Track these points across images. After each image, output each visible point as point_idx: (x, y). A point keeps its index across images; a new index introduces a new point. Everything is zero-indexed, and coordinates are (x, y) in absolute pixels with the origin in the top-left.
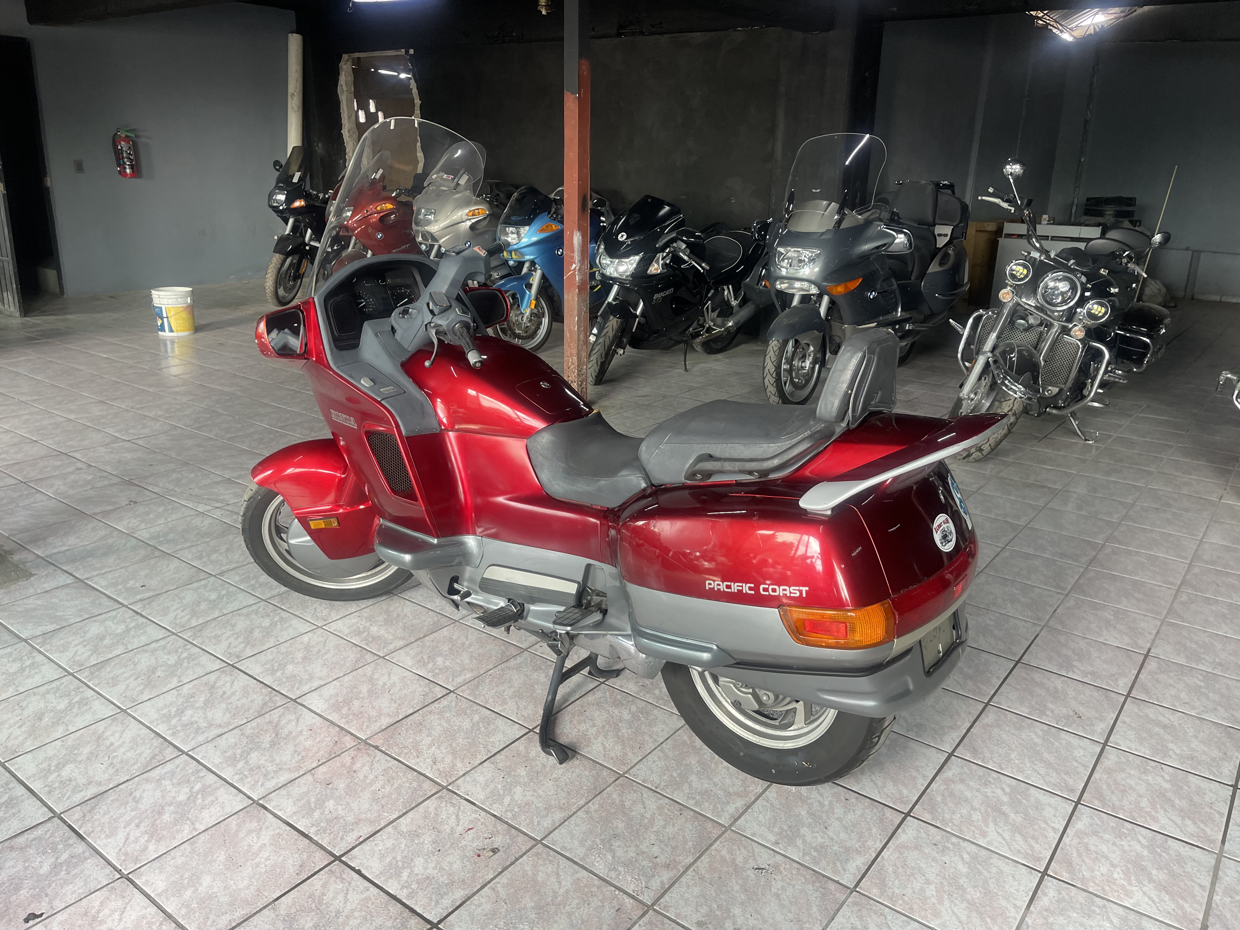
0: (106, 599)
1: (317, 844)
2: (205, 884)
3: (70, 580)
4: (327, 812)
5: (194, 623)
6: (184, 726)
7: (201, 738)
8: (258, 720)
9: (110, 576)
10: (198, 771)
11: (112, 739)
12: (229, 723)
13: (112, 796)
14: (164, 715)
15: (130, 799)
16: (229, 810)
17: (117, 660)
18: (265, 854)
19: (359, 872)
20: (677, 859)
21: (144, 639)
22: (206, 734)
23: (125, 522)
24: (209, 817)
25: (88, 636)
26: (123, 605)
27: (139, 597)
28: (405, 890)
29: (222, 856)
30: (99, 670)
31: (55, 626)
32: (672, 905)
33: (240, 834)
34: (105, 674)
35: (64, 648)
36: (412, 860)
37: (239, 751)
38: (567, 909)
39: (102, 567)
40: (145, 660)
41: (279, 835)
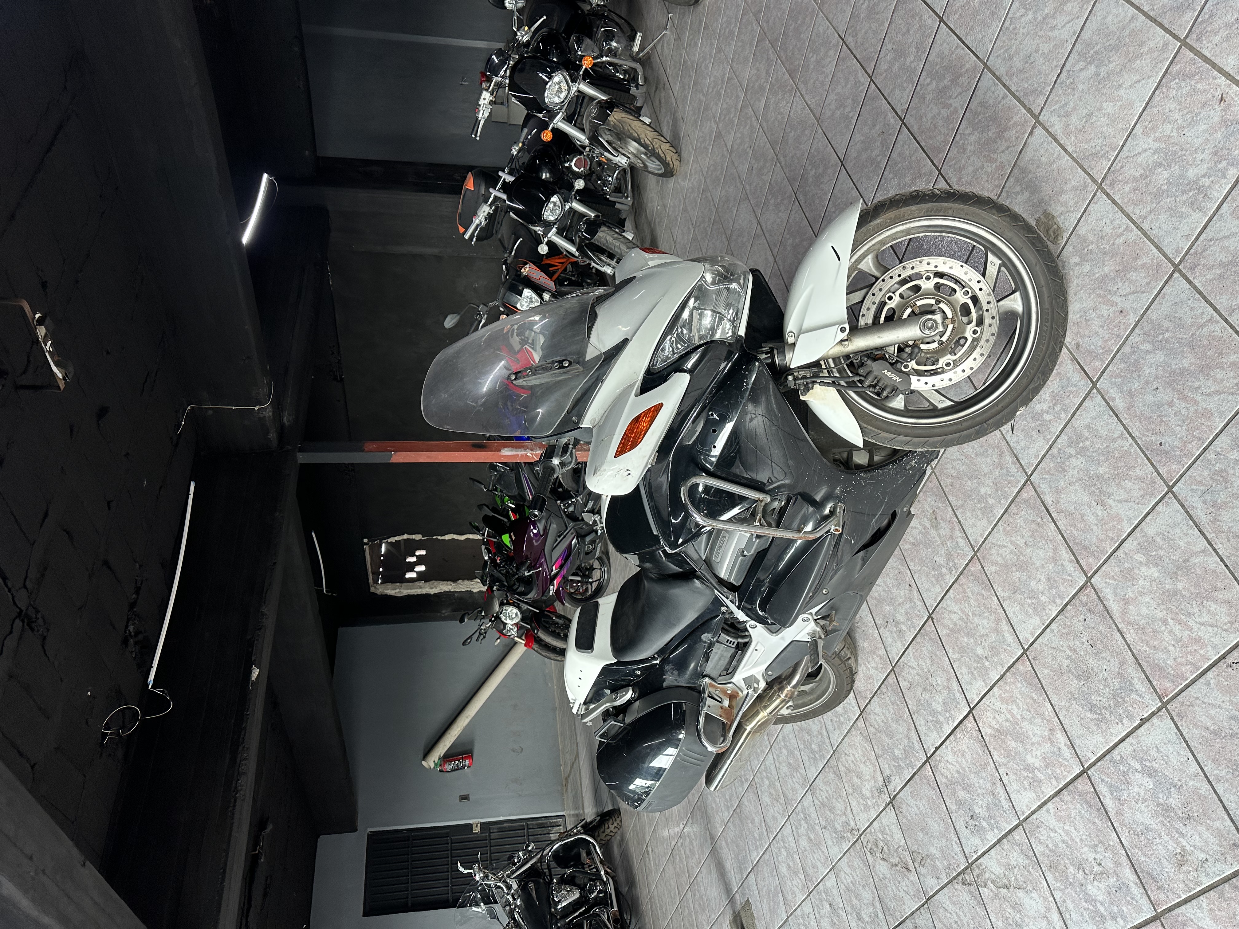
0: (765, 855)
2: (935, 851)
3: (752, 876)
4: (901, 756)
5: (782, 801)
7: (852, 823)
8: (844, 781)
9: (751, 848)
10: (871, 832)
11: (849, 881)
12: (844, 801)
13: (881, 892)
14: (837, 842)
15: (884, 882)
16: (895, 821)
17: (803, 861)
18: (921, 806)
20: (949, 520)
21: (791, 839)
23: (718, 826)
24: (898, 835)
25: (787, 875)
26: (770, 845)
27: (765, 833)
29: (920, 835)
30: (808, 875)
31: (780, 895)
32: (976, 537)
33: (909, 818)
34: (810, 871)
35: (794, 893)
36: (933, 710)
37: (861, 801)
38: (970, 614)
39: (746, 851)
40: (804, 843)
41: (911, 793)
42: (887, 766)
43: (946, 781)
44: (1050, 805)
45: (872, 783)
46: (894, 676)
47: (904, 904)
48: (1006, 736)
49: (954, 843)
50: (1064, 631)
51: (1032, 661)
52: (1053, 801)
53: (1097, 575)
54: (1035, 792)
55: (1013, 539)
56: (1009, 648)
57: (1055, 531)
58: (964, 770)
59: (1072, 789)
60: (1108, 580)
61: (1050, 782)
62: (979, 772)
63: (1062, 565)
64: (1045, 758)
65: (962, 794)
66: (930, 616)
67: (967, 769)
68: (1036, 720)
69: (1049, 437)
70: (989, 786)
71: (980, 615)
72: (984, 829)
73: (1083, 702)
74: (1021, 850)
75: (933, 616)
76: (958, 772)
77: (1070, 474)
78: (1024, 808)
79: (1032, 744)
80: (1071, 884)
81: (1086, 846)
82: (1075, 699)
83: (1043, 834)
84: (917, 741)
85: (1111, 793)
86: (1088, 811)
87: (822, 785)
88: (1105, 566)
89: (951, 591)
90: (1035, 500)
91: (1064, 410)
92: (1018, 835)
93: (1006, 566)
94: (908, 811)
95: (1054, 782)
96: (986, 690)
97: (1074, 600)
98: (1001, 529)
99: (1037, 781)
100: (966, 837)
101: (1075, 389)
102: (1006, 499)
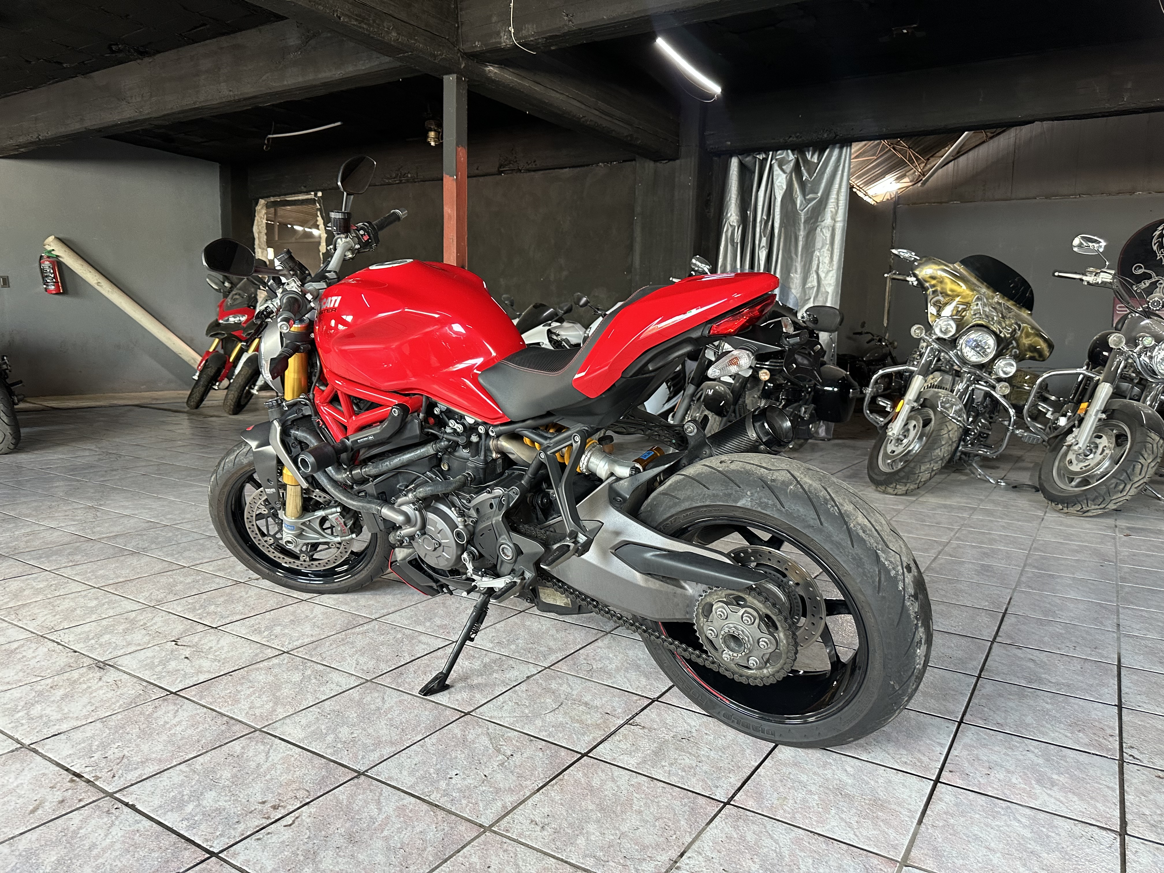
1: (89, 782)
19: (133, 807)
28: (186, 822)
42: (89, 734)
43: (72, 829)
45: (56, 717)
46: (246, 732)
58: (98, 856)
65: (50, 858)
66: (360, 773)
75: (363, 777)
84: (140, 775)
87: (46, 650)
94: (9, 772)
98: (546, 864)
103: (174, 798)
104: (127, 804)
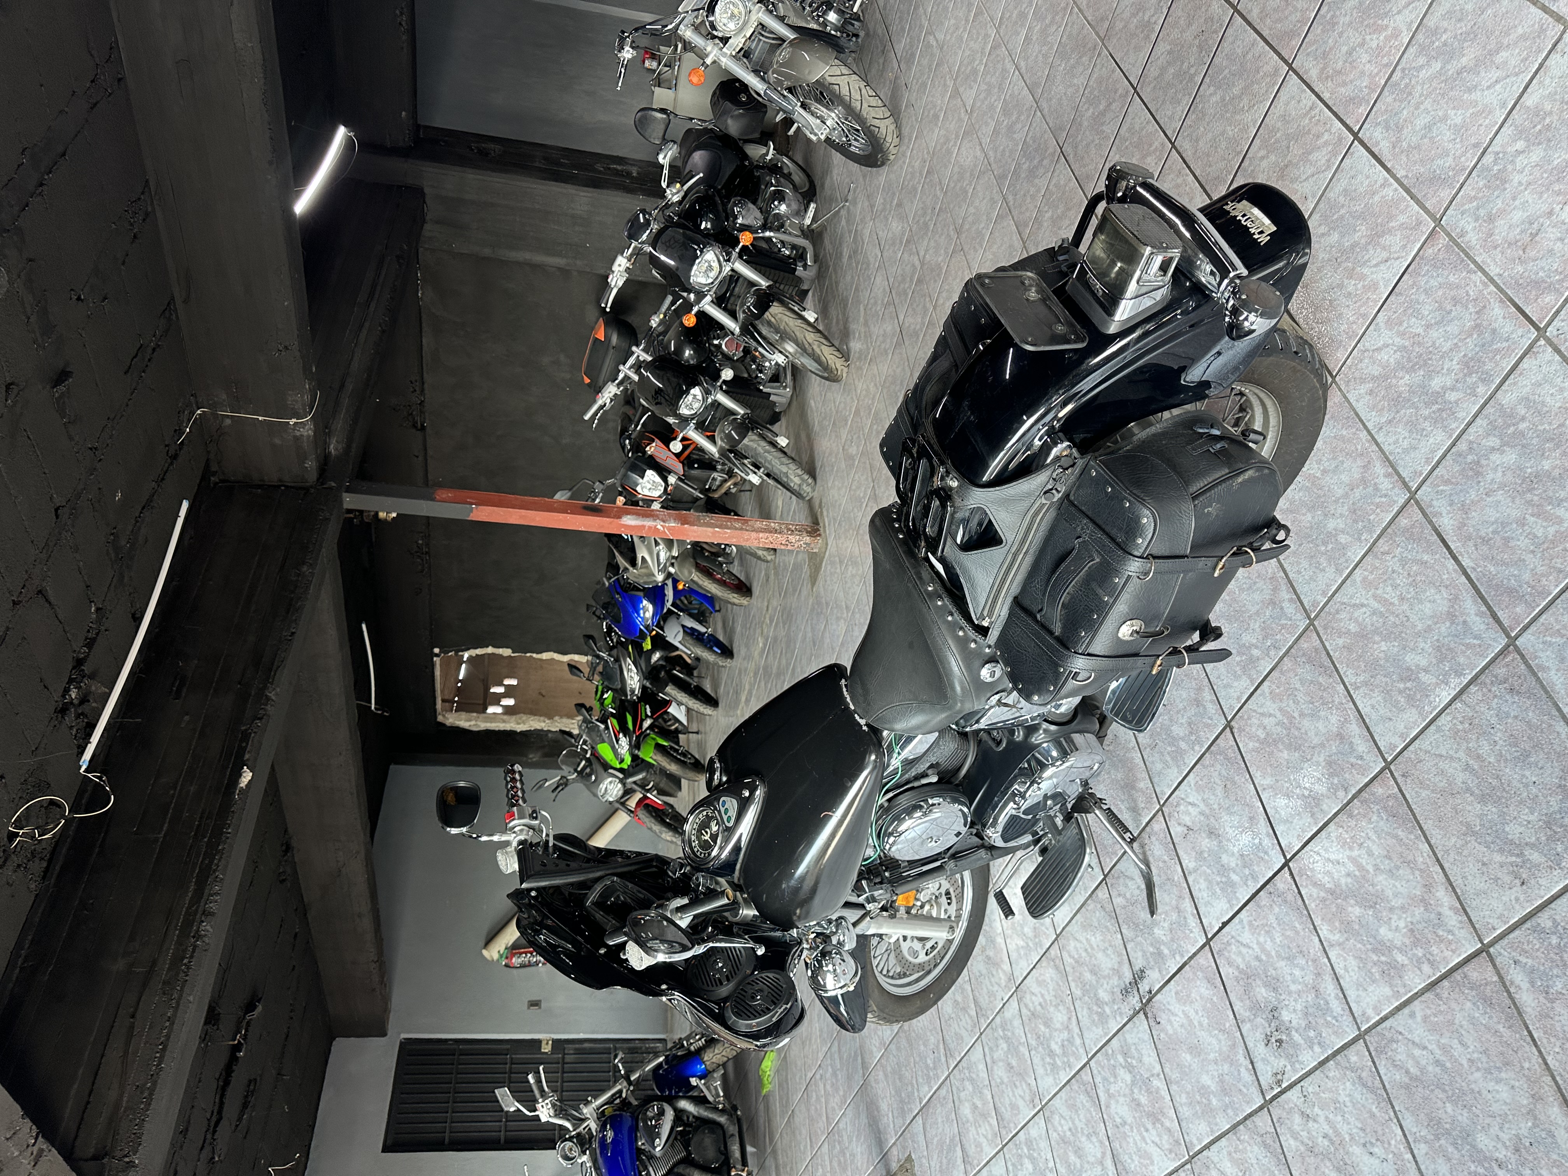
0: (941, 1091)
1: (1191, 958)
2: (1209, 1083)
3: (919, 1119)
4: (1164, 938)
5: (973, 1013)
6: (1065, 1054)
7: (1078, 1041)
8: (1070, 979)
9: (920, 1080)
10: (1107, 1054)
11: (1066, 1128)
12: (1069, 1009)
13: (1115, 1145)
14: (1052, 1070)
15: (1122, 1129)
16: (1147, 1036)
17: (996, 1099)
18: (1192, 1014)
19: (1225, 924)
21: (982, 1066)
22: (1075, 1036)
23: (875, 1049)
24: (1150, 1058)
25: (971, 1119)
26: (949, 1076)
27: (943, 1059)
28: (1249, 883)
29: (1187, 1057)
30: (1003, 1120)
31: (958, 1149)
32: (1313, 596)
33: (1171, 1032)
34: (1007, 1115)
35: (979, 1145)
36: (1223, 866)
37: (1095, 1008)
38: (1296, 715)
39: (913, 1086)
40: (1000, 1072)
41: (1177, 993)
42: (1140, 954)
43: (1236, 973)
44: (1416, 1005)
45: (1115, 981)
46: (1162, 819)
47: (1152, 1163)
48: (1345, 899)
49: (1243, 1070)
50: (1460, 727)
51: (1400, 780)
52: (1423, 998)
53: (1529, 631)
54: (1391, 986)
55: (1379, 592)
56: (1360, 762)
57: (1454, 570)
58: (1268, 955)
59: (1459, 978)
60: (1549, 639)
61: (1419, 969)
62: (1295, 957)
63: (1465, 622)
64: (1412, 931)
65: (1262, 992)
66: (1228, 725)
67: (1273, 953)
68: (1401, 872)
69: (1454, 426)
70: (1309, 979)
71: (1312, 716)
72: (1296, 1046)
73: (1488, 839)
74: (1360, 1078)
75: (1233, 723)
76: (1258, 958)
77: (1489, 477)
78: (1370, 1012)
79: (1391, 909)
80: (1448, 1133)
81: (1478, 1069)
82: (1475, 833)
83: (1400, 1052)
84: (1193, 915)
85: (1532, 983)
86: (1486, 1013)
87: (1034, 985)
88: (1544, 616)
89: (1266, 683)
90: (1422, 527)
91: (1483, 381)
92: (1356, 1056)
93: (1363, 635)
94: (1169, 1021)
95: (1426, 968)
96: (1315, 830)
97: (1483, 677)
98: (1358, 579)
99: (1395, 968)
100: (1263, 1060)
101: (1505, 344)
102: (1371, 532)
103: (1222, 889)
104: (1221, 929)
